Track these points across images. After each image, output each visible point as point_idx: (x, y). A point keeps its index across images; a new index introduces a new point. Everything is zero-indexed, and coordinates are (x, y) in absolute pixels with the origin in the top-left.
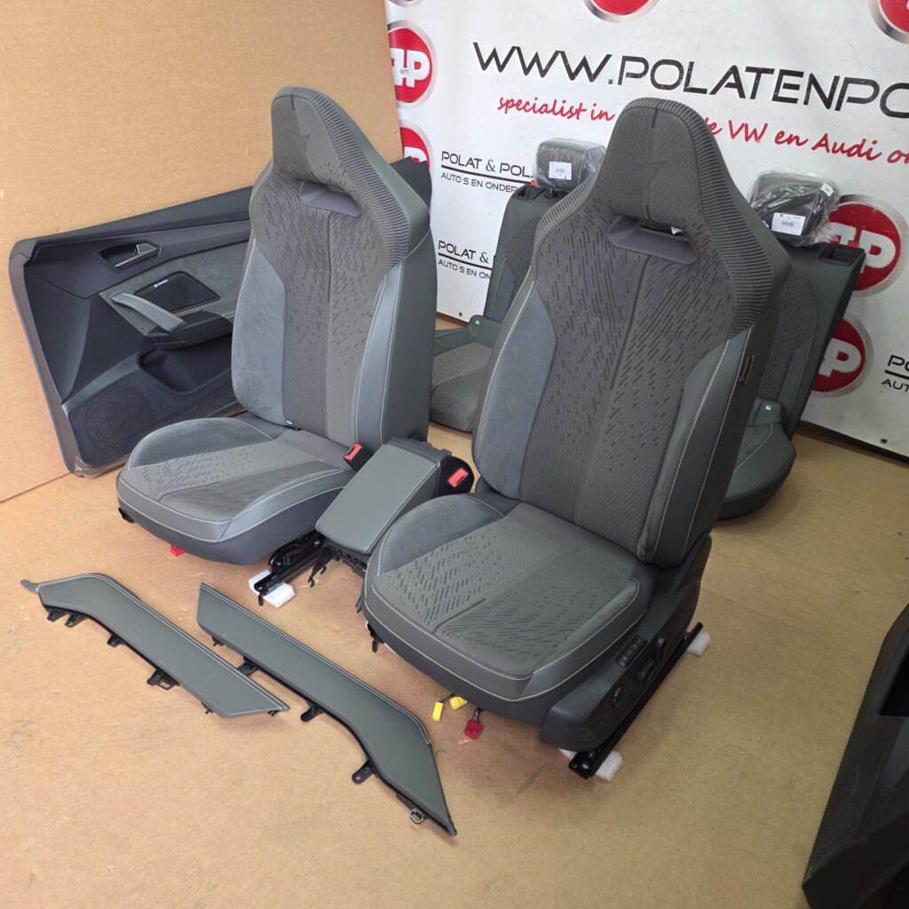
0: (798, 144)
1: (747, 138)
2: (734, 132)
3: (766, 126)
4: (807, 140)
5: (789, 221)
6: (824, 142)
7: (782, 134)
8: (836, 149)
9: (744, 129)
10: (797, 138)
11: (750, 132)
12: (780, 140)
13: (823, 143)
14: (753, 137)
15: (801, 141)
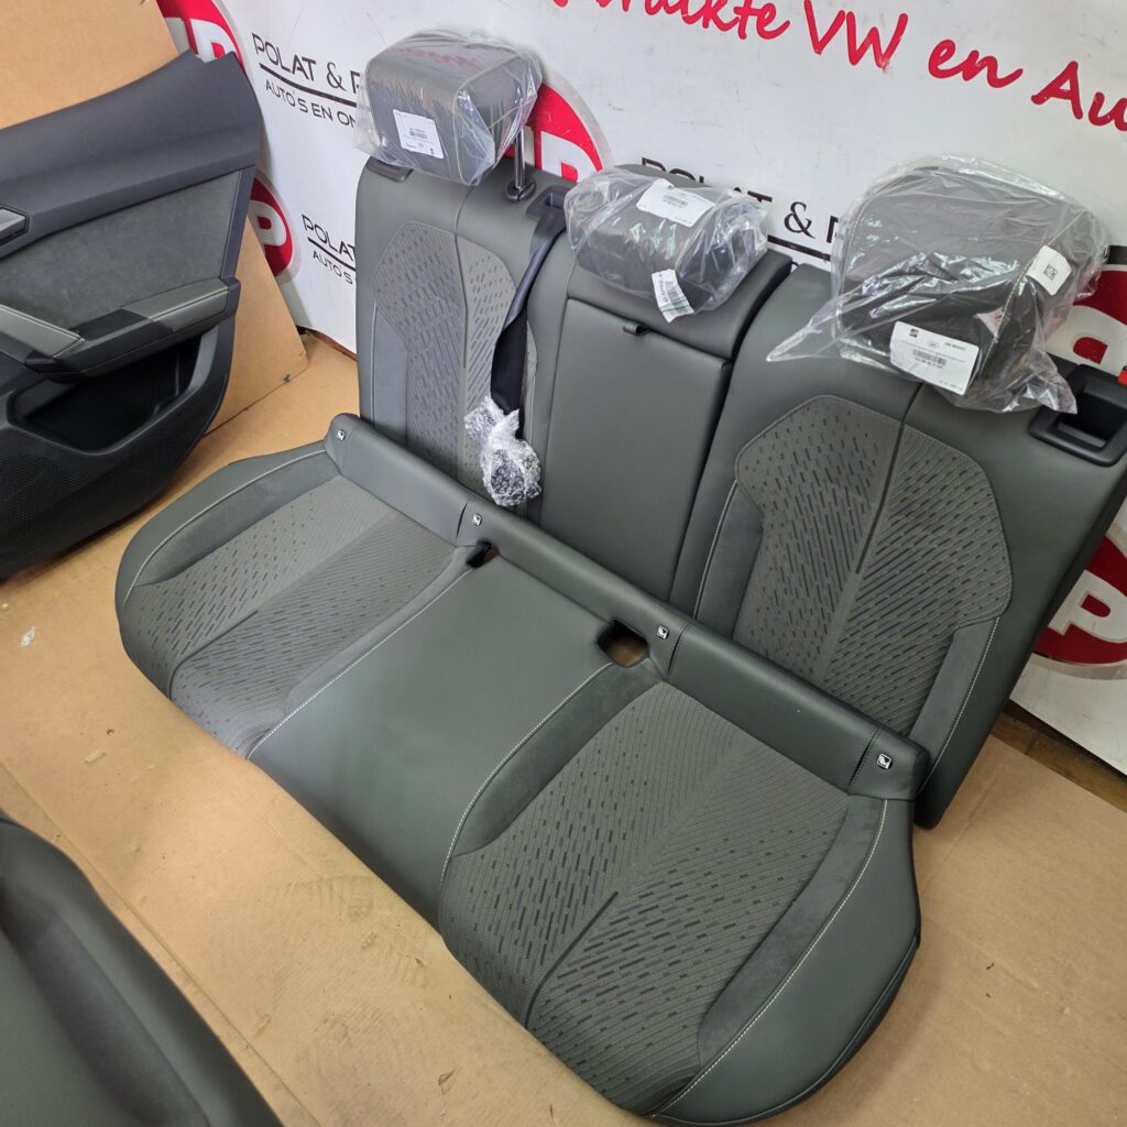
0: (995, 82)
1: (855, 56)
2: (820, 36)
3: (903, 20)
4: (1018, 73)
5: (934, 352)
6: (1066, 86)
7: (947, 48)
8: (1102, 112)
9: (844, 28)
10: (991, 63)
11: (860, 38)
12: (942, 67)
13: (1064, 86)
14: (870, 52)
15: (1001, 74)
